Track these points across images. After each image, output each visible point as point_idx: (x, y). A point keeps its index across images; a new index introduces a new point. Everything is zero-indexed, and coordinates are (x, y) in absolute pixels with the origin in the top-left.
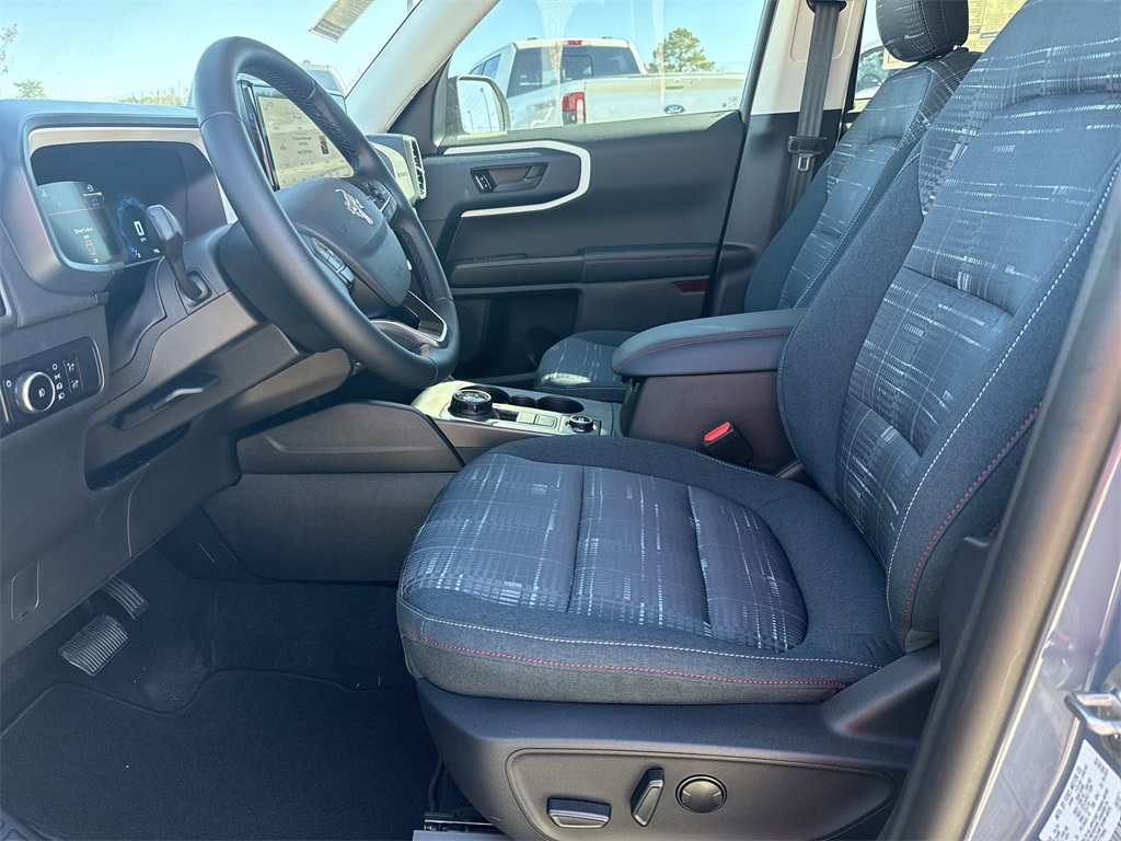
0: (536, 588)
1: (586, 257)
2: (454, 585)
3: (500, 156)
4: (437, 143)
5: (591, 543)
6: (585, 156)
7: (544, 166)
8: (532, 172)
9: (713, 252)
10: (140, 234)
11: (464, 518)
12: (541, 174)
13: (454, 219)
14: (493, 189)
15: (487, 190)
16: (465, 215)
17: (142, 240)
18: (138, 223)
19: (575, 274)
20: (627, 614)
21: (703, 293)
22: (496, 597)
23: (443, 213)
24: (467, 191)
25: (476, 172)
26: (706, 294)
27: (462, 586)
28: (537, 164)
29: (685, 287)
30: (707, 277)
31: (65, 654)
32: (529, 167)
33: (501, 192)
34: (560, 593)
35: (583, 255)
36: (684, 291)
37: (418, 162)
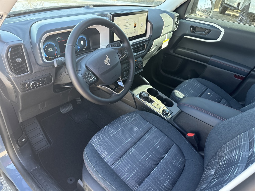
0: (110, 156)
1: (212, 58)
2: (95, 146)
3: (200, 24)
4: (186, 16)
5: (133, 150)
6: (223, 31)
7: (210, 30)
8: (207, 31)
9: (249, 71)
10: (82, 44)
11: (113, 129)
12: (209, 32)
13: (182, 37)
14: (195, 32)
15: (193, 32)
16: (185, 36)
17: (82, 45)
18: (82, 41)
19: (207, 61)
20: (122, 174)
21: (241, 80)
22: (101, 154)
23: (179, 35)
24: (188, 31)
25: (191, 27)
26: (242, 81)
27: (97, 148)
28: (208, 29)
29: (236, 76)
30: (244, 76)
31: (60, 109)
32: (207, 29)
33: (196, 34)
34: (113, 161)
35: (211, 57)
36: (236, 77)
37: (178, 20)
